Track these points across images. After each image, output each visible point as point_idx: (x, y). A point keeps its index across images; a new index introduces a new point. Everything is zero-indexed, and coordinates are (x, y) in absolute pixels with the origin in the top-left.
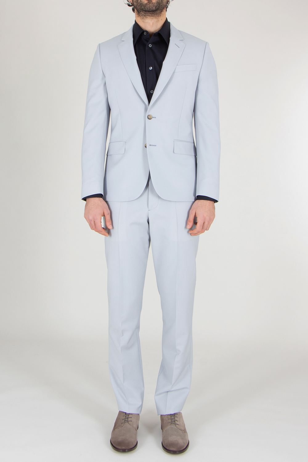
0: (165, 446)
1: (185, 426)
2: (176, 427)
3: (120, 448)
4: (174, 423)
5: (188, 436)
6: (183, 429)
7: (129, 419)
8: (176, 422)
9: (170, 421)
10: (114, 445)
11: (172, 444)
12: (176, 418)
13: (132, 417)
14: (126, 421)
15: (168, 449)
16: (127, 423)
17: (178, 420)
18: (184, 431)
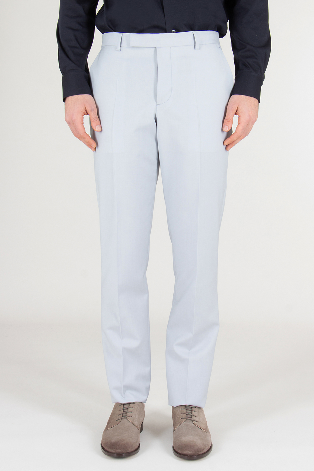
0: (176, 450)
1: (207, 424)
2: (193, 424)
3: (112, 451)
4: (191, 419)
5: (211, 437)
6: (203, 427)
7: (129, 414)
8: (194, 418)
9: (185, 416)
10: (105, 449)
11: (186, 446)
12: (194, 412)
13: (132, 411)
14: (124, 417)
15: (180, 452)
16: (125, 419)
17: (196, 415)
18: (206, 430)
